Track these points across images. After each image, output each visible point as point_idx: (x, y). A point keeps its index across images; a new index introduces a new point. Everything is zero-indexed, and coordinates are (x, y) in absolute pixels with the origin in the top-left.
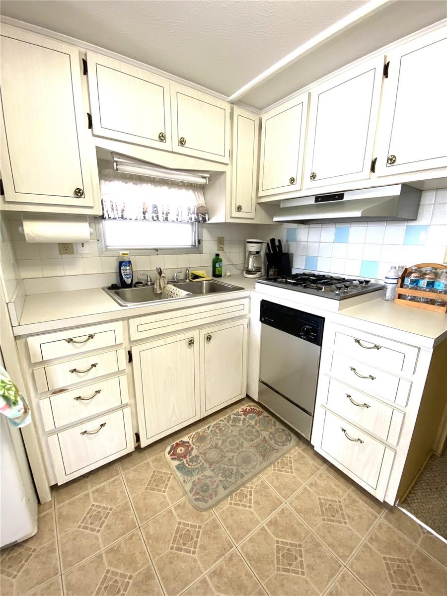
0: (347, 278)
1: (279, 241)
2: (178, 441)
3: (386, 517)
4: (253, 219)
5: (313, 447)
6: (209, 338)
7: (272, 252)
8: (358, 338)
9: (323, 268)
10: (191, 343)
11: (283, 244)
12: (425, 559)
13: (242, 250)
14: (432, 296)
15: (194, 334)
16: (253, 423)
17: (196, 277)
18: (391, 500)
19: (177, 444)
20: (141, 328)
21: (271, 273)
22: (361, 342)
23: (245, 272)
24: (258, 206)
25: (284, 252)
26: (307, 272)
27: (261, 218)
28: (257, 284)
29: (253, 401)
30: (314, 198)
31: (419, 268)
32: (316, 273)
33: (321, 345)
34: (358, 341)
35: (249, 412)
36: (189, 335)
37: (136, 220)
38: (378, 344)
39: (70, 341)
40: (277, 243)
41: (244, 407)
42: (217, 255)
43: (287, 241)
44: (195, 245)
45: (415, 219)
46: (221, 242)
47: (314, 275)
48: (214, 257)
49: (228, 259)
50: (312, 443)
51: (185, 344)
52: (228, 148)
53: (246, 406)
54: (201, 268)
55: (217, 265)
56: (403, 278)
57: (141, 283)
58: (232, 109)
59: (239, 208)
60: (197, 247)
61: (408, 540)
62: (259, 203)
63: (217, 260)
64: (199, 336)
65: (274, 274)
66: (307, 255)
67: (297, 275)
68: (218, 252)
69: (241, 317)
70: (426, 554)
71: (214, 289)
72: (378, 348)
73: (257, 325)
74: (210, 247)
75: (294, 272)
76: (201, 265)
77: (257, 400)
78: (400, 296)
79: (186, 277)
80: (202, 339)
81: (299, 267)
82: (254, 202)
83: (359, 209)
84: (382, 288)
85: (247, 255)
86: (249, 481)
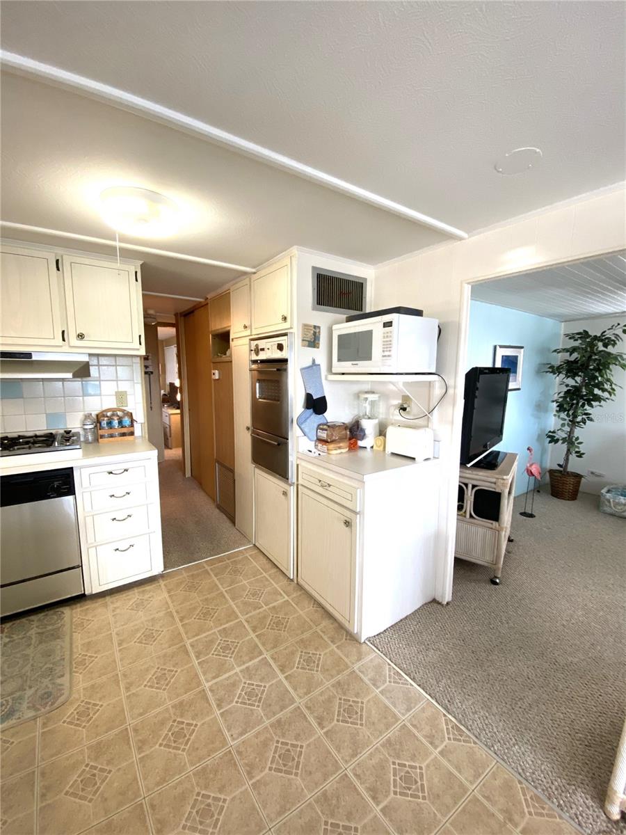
3: (163, 581)
8: (110, 470)
12: (192, 575)
14: (122, 431)
22: (113, 472)
45: (89, 376)
56: (99, 423)
61: (181, 577)
70: (190, 574)
72: (126, 470)
78: (101, 437)
86: (71, 654)
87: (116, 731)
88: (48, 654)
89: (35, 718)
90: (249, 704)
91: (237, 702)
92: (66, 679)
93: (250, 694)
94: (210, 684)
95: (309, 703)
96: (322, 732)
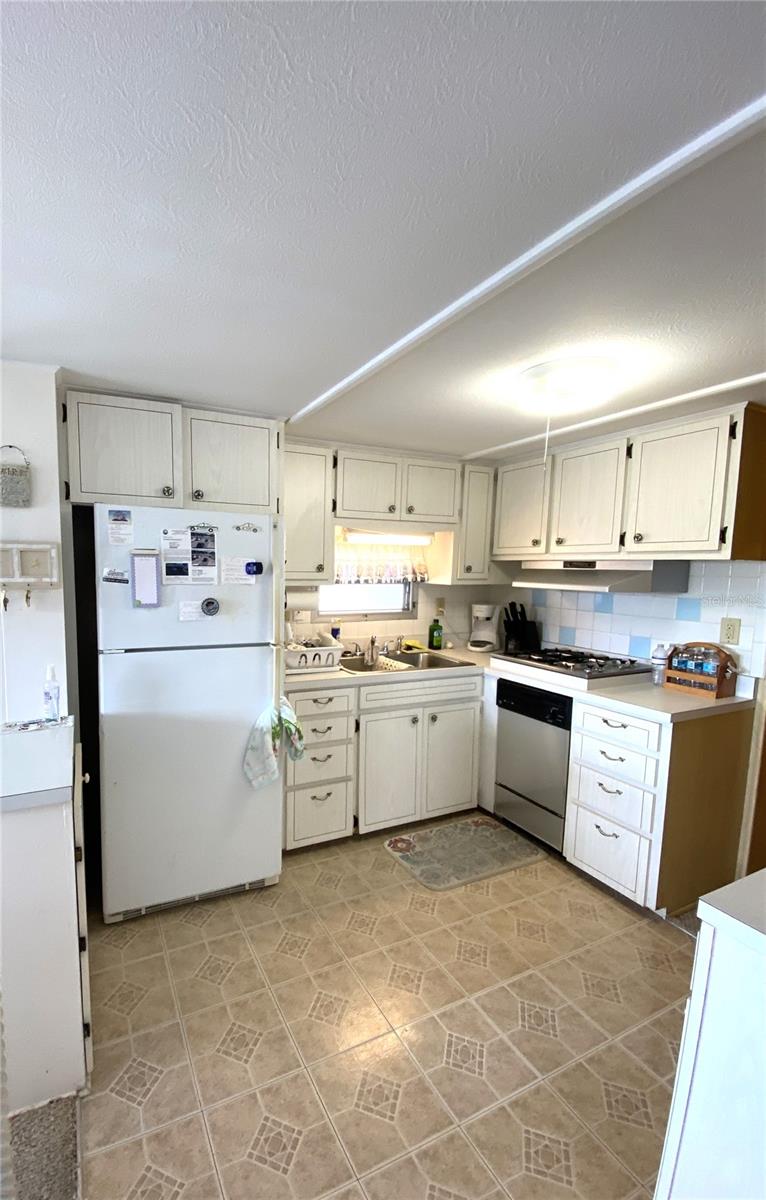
0: (611, 656)
1: (521, 605)
2: (397, 838)
4: (485, 579)
5: (565, 858)
6: (434, 718)
7: (512, 619)
8: (607, 717)
9: (583, 643)
10: (415, 720)
11: (528, 609)
13: (466, 612)
14: (701, 679)
15: (418, 712)
16: (488, 834)
17: (409, 648)
18: (652, 904)
19: (396, 840)
20: (370, 697)
21: (511, 646)
22: (609, 721)
23: (469, 644)
24: (493, 565)
25: (528, 619)
26: (560, 647)
27: (495, 578)
28: (492, 659)
29: (487, 813)
30: (562, 563)
31: (688, 648)
32: (574, 649)
33: (570, 729)
34: (606, 721)
35: (482, 824)
36: (413, 712)
37: (350, 582)
38: (625, 723)
39: (315, 701)
40: (519, 609)
41: (476, 819)
42: (436, 621)
43: (534, 605)
44: (408, 609)
45: (686, 590)
46: (441, 603)
47: (569, 652)
48: (431, 623)
49: (449, 626)
50: (564, 855)
51: (408, 720)
52: (458, 507)
53: (478, 818)
54: (414, 637)
55: (435, 634)
56: (670, 659)
57: (349, 652)
58: (463, 468)
59: (469, 569)
60: (409, 611)
62: (493, 561)
63: (435, 627)
64: (423, 715)
65: (515, 648)
66: (563, 625)
67: (547, 650)
68: (436, 618)
69: (471, 699)
71: (433, 663)
72: (624, 726)
73: (493, 710)
74: (426, 612)
75: (544, 646)
76: (415, 633)
77: (492, 811)
78: (669, 680)
79: (399, 646)
80: (427, 719)
81: (552, 640)
82: (488, 559)
83: (606, 585)
84: (649, 670)
85: (473, 623)
86: (485, 878)
87: (408, 930)
88: (482, 863)
89: (414, 877)
90: (449, 1052)
91: (451, 1035)
92: (456, 882)
93: (465, 1052)
94: (474, 1003)
95: (460, 1142)
96: (413, 1155)
